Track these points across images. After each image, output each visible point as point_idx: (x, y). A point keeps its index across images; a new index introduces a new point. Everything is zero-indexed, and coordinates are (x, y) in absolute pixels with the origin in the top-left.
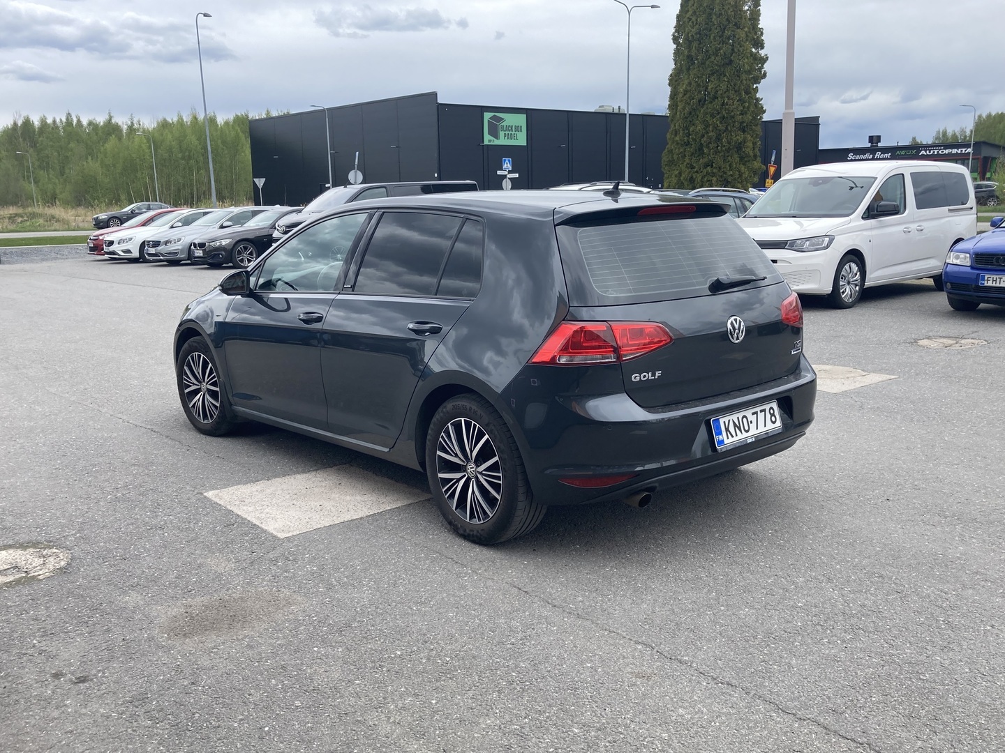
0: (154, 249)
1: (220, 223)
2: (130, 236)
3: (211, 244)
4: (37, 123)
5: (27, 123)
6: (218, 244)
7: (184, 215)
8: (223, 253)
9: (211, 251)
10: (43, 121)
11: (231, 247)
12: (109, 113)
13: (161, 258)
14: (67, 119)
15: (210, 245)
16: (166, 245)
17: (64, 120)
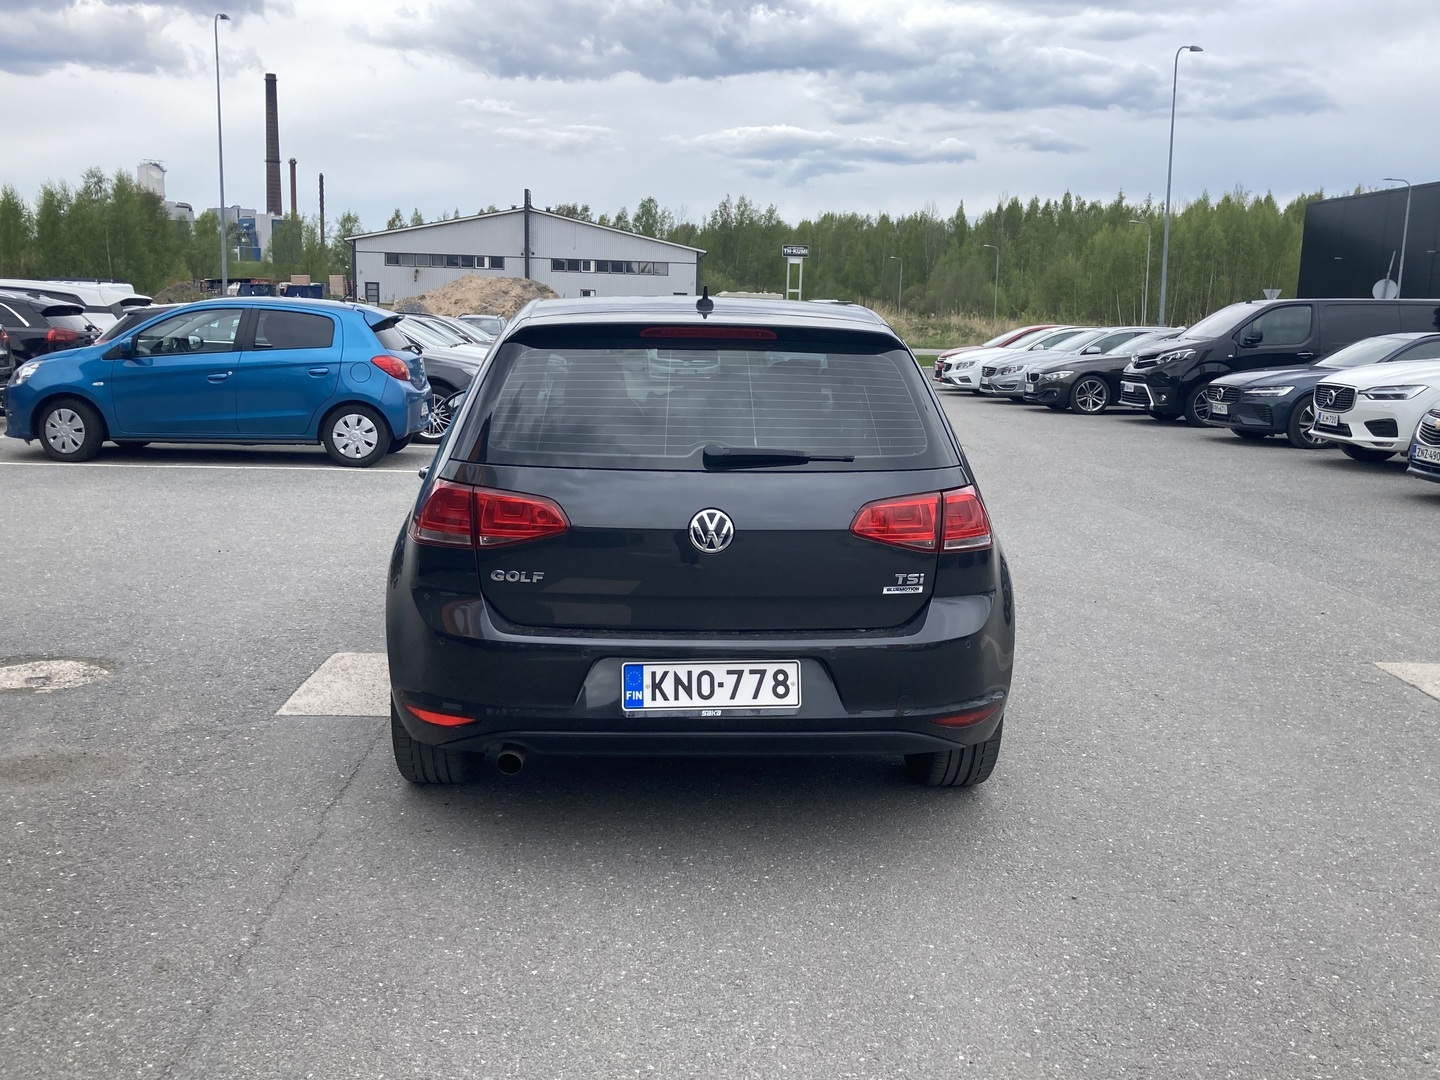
0: (987, 379)
1: (1082, 349)
2: (972, 360)
3: (1047, 376)
4: (1026, 207)
5: (1015, 206)
6: (1055, 376)
7: (1052, 335)
8: (1058, 389)
9: (1044, 386)
10: (1034, 205)
11: (1071, 382)
12: (1121, 193)
13: (994, 391)
14: (1064, 202)
15: (1044, 378)
16: (1002, 374)
17: (1060, 202)
